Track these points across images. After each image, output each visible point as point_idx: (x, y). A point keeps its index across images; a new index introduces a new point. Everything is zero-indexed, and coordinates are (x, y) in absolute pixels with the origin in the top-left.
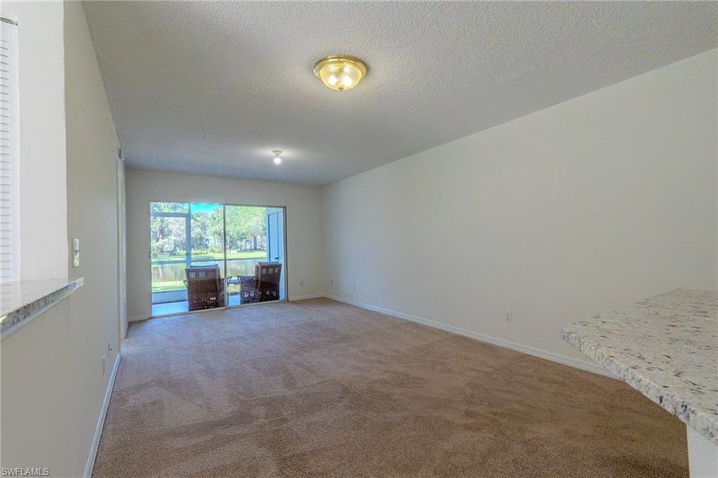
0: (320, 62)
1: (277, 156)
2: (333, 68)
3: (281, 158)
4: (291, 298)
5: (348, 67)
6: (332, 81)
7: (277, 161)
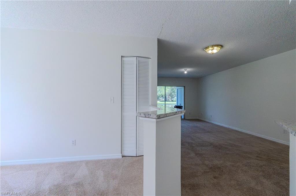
0: (207, 48)
1: (186, 71)
2: (210, 48)
3: (187, 71)
4: (186, 118)
5: (215, 48)
6: (210, 52)
7: (186, 72)
